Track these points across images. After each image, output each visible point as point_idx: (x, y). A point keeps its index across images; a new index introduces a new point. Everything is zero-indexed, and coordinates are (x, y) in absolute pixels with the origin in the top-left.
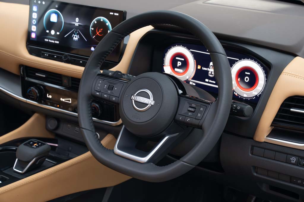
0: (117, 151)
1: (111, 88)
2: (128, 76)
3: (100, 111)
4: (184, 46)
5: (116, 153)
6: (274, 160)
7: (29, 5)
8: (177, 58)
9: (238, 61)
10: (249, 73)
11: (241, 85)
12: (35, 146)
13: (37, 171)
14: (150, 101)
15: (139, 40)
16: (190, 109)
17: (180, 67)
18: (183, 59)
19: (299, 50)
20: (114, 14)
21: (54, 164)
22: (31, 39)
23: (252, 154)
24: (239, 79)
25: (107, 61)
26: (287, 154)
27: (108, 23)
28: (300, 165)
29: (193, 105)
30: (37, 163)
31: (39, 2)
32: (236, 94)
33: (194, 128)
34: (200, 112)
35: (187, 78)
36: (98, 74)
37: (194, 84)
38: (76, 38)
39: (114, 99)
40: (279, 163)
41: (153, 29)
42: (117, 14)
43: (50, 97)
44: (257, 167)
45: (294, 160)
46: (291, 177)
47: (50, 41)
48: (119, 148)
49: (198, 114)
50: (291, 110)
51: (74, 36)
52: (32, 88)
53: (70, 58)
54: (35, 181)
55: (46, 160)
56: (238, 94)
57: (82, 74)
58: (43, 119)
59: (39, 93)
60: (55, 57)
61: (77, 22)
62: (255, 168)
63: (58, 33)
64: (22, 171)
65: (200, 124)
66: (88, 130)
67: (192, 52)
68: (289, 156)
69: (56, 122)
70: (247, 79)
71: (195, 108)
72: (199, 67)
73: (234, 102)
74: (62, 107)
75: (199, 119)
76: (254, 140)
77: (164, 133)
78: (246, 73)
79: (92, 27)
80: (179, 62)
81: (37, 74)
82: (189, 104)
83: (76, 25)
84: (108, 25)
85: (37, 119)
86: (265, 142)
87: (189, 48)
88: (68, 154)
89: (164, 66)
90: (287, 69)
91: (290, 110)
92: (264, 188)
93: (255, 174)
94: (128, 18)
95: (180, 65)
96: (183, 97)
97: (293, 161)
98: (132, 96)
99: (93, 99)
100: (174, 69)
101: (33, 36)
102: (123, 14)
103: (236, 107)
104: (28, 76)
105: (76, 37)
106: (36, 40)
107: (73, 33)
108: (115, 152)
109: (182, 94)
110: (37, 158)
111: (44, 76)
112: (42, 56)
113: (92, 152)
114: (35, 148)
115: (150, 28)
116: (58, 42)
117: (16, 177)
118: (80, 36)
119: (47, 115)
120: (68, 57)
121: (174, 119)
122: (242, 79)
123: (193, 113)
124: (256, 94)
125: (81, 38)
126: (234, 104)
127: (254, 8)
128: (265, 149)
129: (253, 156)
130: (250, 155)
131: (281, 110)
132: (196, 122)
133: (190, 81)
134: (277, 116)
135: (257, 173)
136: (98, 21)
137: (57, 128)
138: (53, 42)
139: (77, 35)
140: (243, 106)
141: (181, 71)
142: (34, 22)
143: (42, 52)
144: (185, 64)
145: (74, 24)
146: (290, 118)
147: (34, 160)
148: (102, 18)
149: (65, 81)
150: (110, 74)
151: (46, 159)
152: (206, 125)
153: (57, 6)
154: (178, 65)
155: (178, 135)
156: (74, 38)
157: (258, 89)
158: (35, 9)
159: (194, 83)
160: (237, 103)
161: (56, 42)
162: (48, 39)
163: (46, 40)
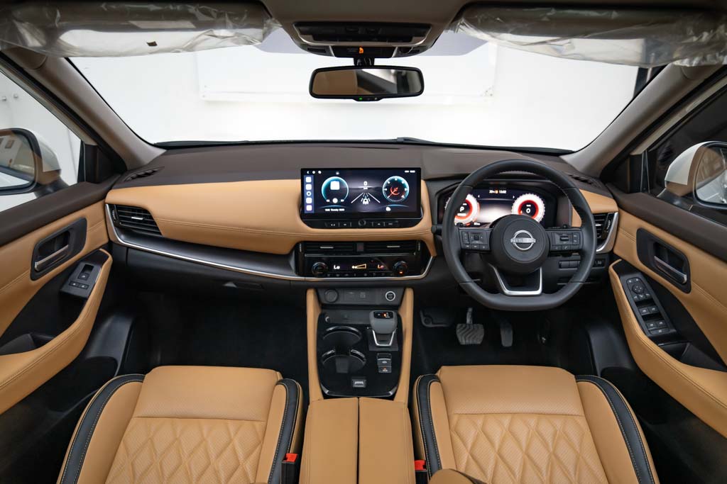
16: (563, 238)
17: (463, 212)
20: (410, 172)
22: (306, 212)
27: (404, 181)
29: (563, 234)
31: (314, 172)
35: (472, 220)
37: (479, 224)
39: (484, 247)
42: (414, 171)
43: (338, 268)
47: (332, 210)
51: (363, 200)
52: (319, 263)
61: (365, 186)
63: (342, 201)
65: (580, 248)
69: (336, 293)
70: (528, 211)
71: (568, 237)
74: (355, 275)
75: (577, 245)
79: (385, 188)
81: (321, 247)
82: (560, 234)
95: (463, 209)
101: (309, 208)
102: (420, 171)
104: (308, 253)
105: (366, 201)
106: (313, 212)
107: (361, 197)
111: (332, 247)
112: (327, 227)
116: (343, 210)
118: (371, 199)
121: (549, 250)
133: (475, 222)
136: (392, 181)
137: (338, 298)
138: (337, 210)
139: (367, 198)
141: (464, 215)
142: (309, 194)
145: (363, 188)
148: (396, 178)
149: (360, 248)
153: (338, 174)
154: (461, 210)
158: (308, 180)
161: (341, 210)
162: (330, 208)
163: (327, 210)
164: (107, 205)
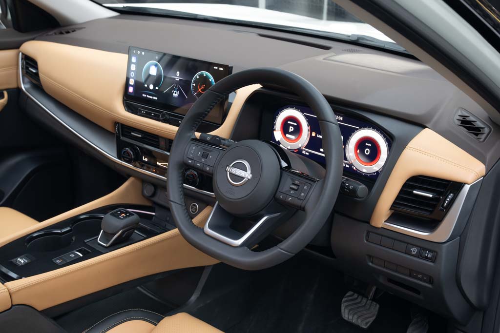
0: (208, 230)
1: (205, 156)
2: (229, 141)
3: (198, 180)
4: (297, 108)
5: (207, 233)
6: (393, 249)
7: (128, 54)
8: (289, 122)
9: (358, 129)
10: (370, 145)
11: (360, 158)
12: (123, 216)
13: (123, 245)
14: (247, 175)
15: (245, 100)
16: (293, 186)
18: (296, 124)
19: (429, 121)
20: (218, 69)
21: (143, 238)
22: (128, 94)
23: (367, 241)
24: (358, 151)
25: (205, 121)
26: (408, 243)
27: (212, 79)
28: (422, 257)
29: (296, 181)
30: (124, 236)
31: (139, 52)
32: (354, 168)
33: (297, 210)
34: (304, 191)
35: (300, 146)
36: (193, 139)
37: (308, 154)
38: (176, 95)
39: (208, 169)
40: (398, 253)
41: (261, 88)
42: (222, 69)
43: (146, 160)
44: (373, 257)
45: (414, 250)
46: (411, 270)
47: (148, 96)
48: (210, 227)
49: (301, 193)
50: (415, 192)
51: (173, 92)
52: (127, 149)
53: (168, 117)
54: (119, 256)
55: (136, 233)
56: (356, 168)
57: (175, 135)
58: (139, 184)
59: (134, 155)
60: (153, 115)
61: (177, 76)
62: (370, 256)
63: (157, 88)
64: (106, 244)
65: (303, 205)
66: (177, 203)
67: (306, 117)
68: (409, 246)
69: (153, 188)
70: (367, 152)
71: (299, 186)
72: (314, 134)
73: (347, 180)
74: (158, 172)
75: (301, 200)
76: (371, 225)
77: (262, 212)
78: (367, 144)
79: (194, 83)
80: (291, 127)
81: (132, 133)
82: (292, 180)
83: (176, 79)
84: (212, 81)
85: (132, 183)
86: (382, 228)
87: (302, 112)
88: (166, 226)
89: (274, 130)
90: (412, 144)
91: (412, 192)
92: (381, 280)
93: (370, 264)
94: (234, 72)
95: (292, 130)
96: (286, 171)
97: (414, 252)
98: (228, 167)
99: (185, 167)
100: (285, 135)
101: (131, 90)
102: (228, 69)
103: (348, 187)
104: (123, 135)
105: (176, 93)
106: (133, 95)
107: (173, 88)
108: (205, 232)
109: (286, 167)
110: (124, 230)
111: (140, 136)
112: (138, 113)
113: (180, 230)
114: (122, 219)
115: (257, 86)
116: (156, 98)
117: (100, 250)
118: (181, 92)
119: (144, 180)
120: (166, 116)
121: (274, 196)
122: (362, 152)
123: (295, 191)
124: (378, 170)
125: (181, 95)
126: (347, 182)
127: (379, 68)
128: (382, 236)
129: (368, 243)
130: (365, 241)
131: (402, 191)
132: (297, 202)
133: (303, 150)
134: (398, 198)
135: (372, 262)
136: (201, 76)
137: (154, 195)
138: (151, 97)
139: (177, 91)
140: (356, 185)
141: (293, 137)
142: (132, 74)
143: (140, 109)
144: (298, 130)
145: (175, 79)
146: (413, 202)
147: (120, 232)
148: (205, 73)
149: (162, 143)
150: (209, 138)
151: (135, 231)
152: (309, 207)
153: (157, 58)
154: (290, 130)
155: (280, 215)
156: (174, 94)
157: (380, 163)
158: (134, 60)
159: (307, 152)
160: (351, 181)
161: (154, 98)
162: (147, 94)
163: (144, 95)
164: (21, 53)
